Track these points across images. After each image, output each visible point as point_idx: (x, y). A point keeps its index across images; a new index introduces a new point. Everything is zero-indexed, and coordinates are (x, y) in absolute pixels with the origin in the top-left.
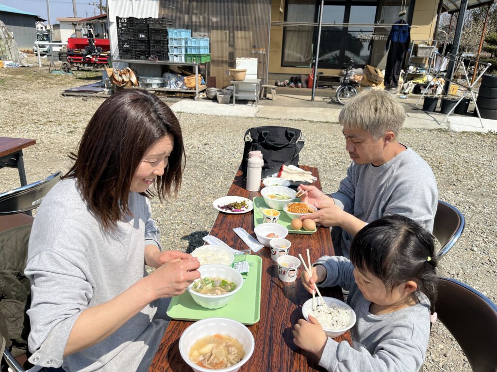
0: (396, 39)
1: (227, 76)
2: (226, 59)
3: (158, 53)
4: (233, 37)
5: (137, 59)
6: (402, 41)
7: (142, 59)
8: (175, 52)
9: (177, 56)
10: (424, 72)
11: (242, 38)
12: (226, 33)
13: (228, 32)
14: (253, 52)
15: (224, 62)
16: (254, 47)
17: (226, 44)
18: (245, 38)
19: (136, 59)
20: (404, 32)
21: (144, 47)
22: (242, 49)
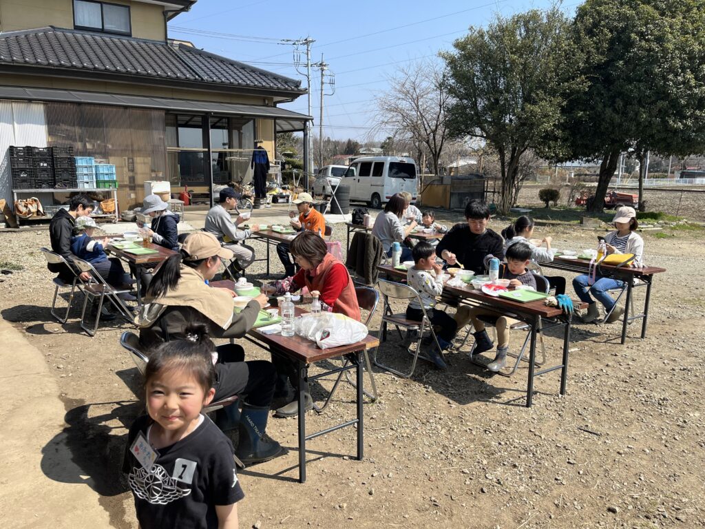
0: (258, 161)
1: (129, 199)
2: (127, 183)
3: (65, 180)
4: (133, 163)
5: (38, 188)
6: (263, 162)
7: (44, 188)
8: (86, 179)
9: (87, 183)
10: (275, 185)
11: (141, 163)
12: (125, 159)
13: (126, 158)
14: (153, 175)
15: (126, 186)
16: (153, 171)
17: (126, 169)
18: (144, 163)
19: (36, 188)
20: (263, 155)
21: (46, 176)
22: (142, 174)
